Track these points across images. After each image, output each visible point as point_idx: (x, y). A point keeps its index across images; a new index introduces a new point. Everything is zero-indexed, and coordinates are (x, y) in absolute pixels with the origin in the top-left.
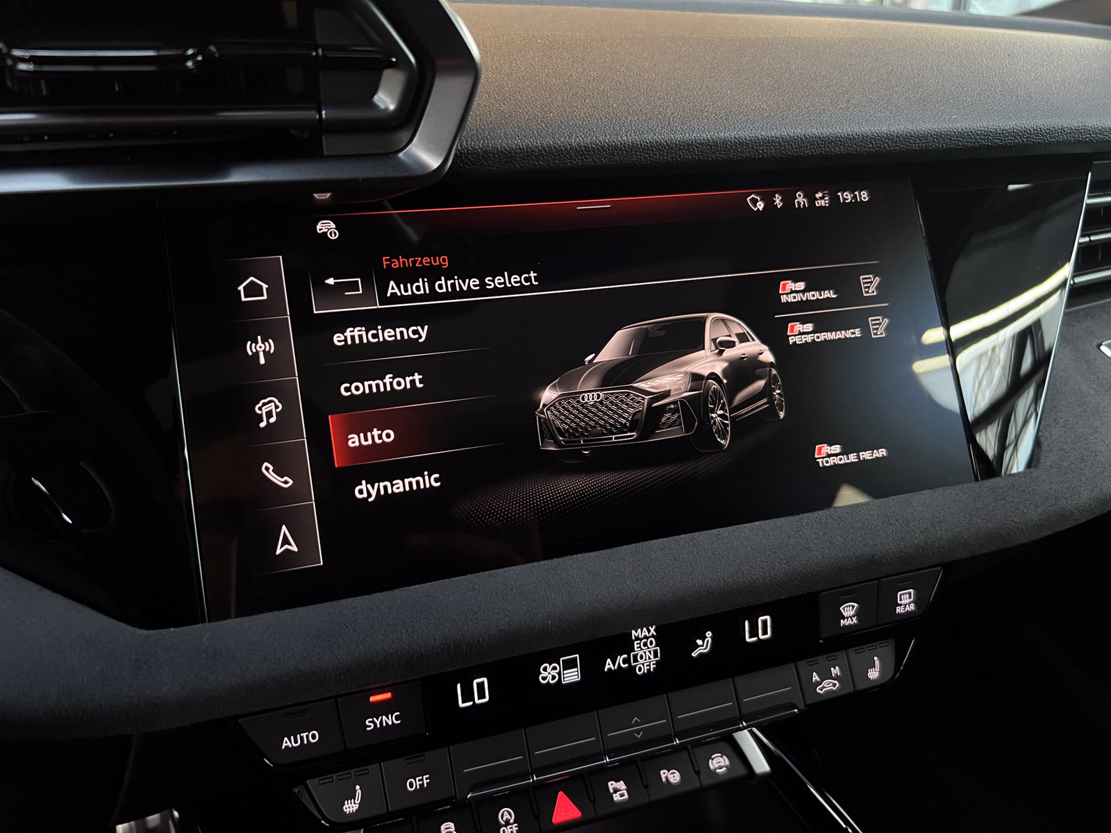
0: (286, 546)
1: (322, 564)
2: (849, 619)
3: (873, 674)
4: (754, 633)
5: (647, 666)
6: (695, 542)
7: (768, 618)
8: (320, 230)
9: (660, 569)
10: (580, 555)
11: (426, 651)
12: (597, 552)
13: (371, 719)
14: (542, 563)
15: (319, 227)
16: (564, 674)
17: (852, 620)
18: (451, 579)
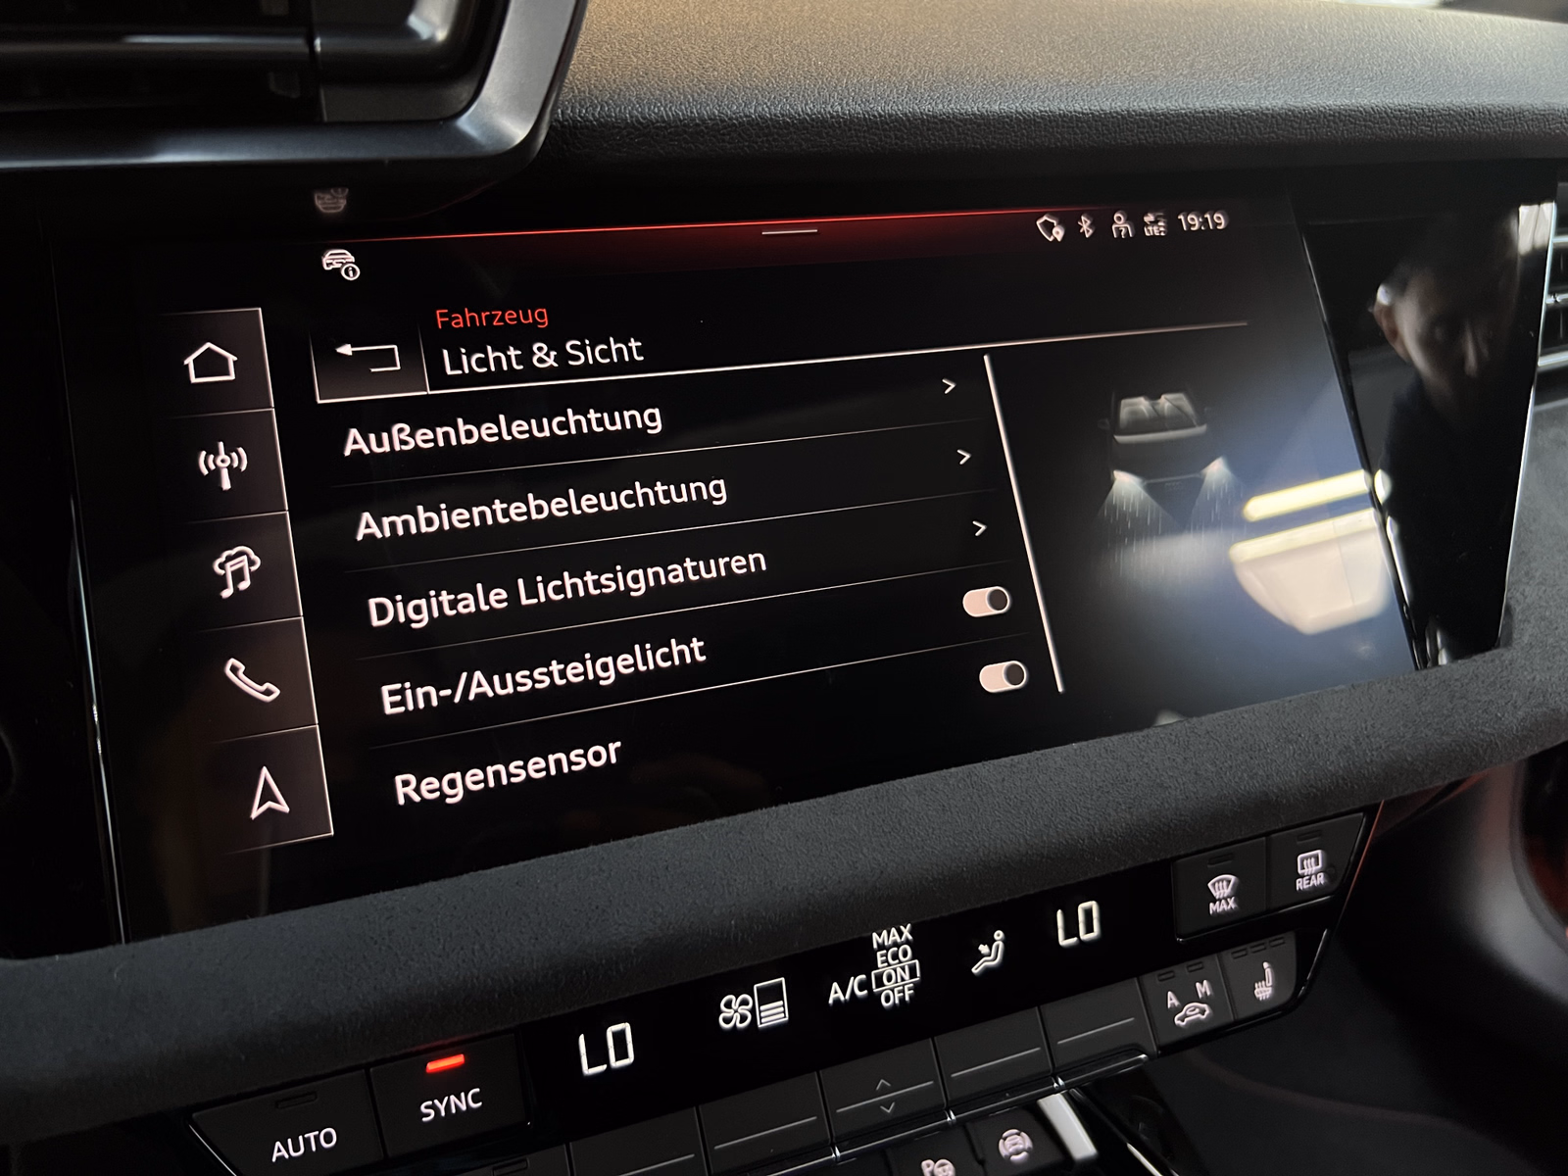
0: (270, 804)
1: (332, 833)
2: (1223, 901)
3: (1264, 991)
4: (1071, 930)
5: (899, 992)
6: (975, 778)
7: (1093, 905)
8: (328, 265)
9: (918, 824)
10: (782, 807)
11: (516, 981)
12: (811, 801)
13: (430, 1103)
14: (718, 821)
15: (326, 259)
16: (760, 1012)
17: (1228, 904)
18: (559, 855)
